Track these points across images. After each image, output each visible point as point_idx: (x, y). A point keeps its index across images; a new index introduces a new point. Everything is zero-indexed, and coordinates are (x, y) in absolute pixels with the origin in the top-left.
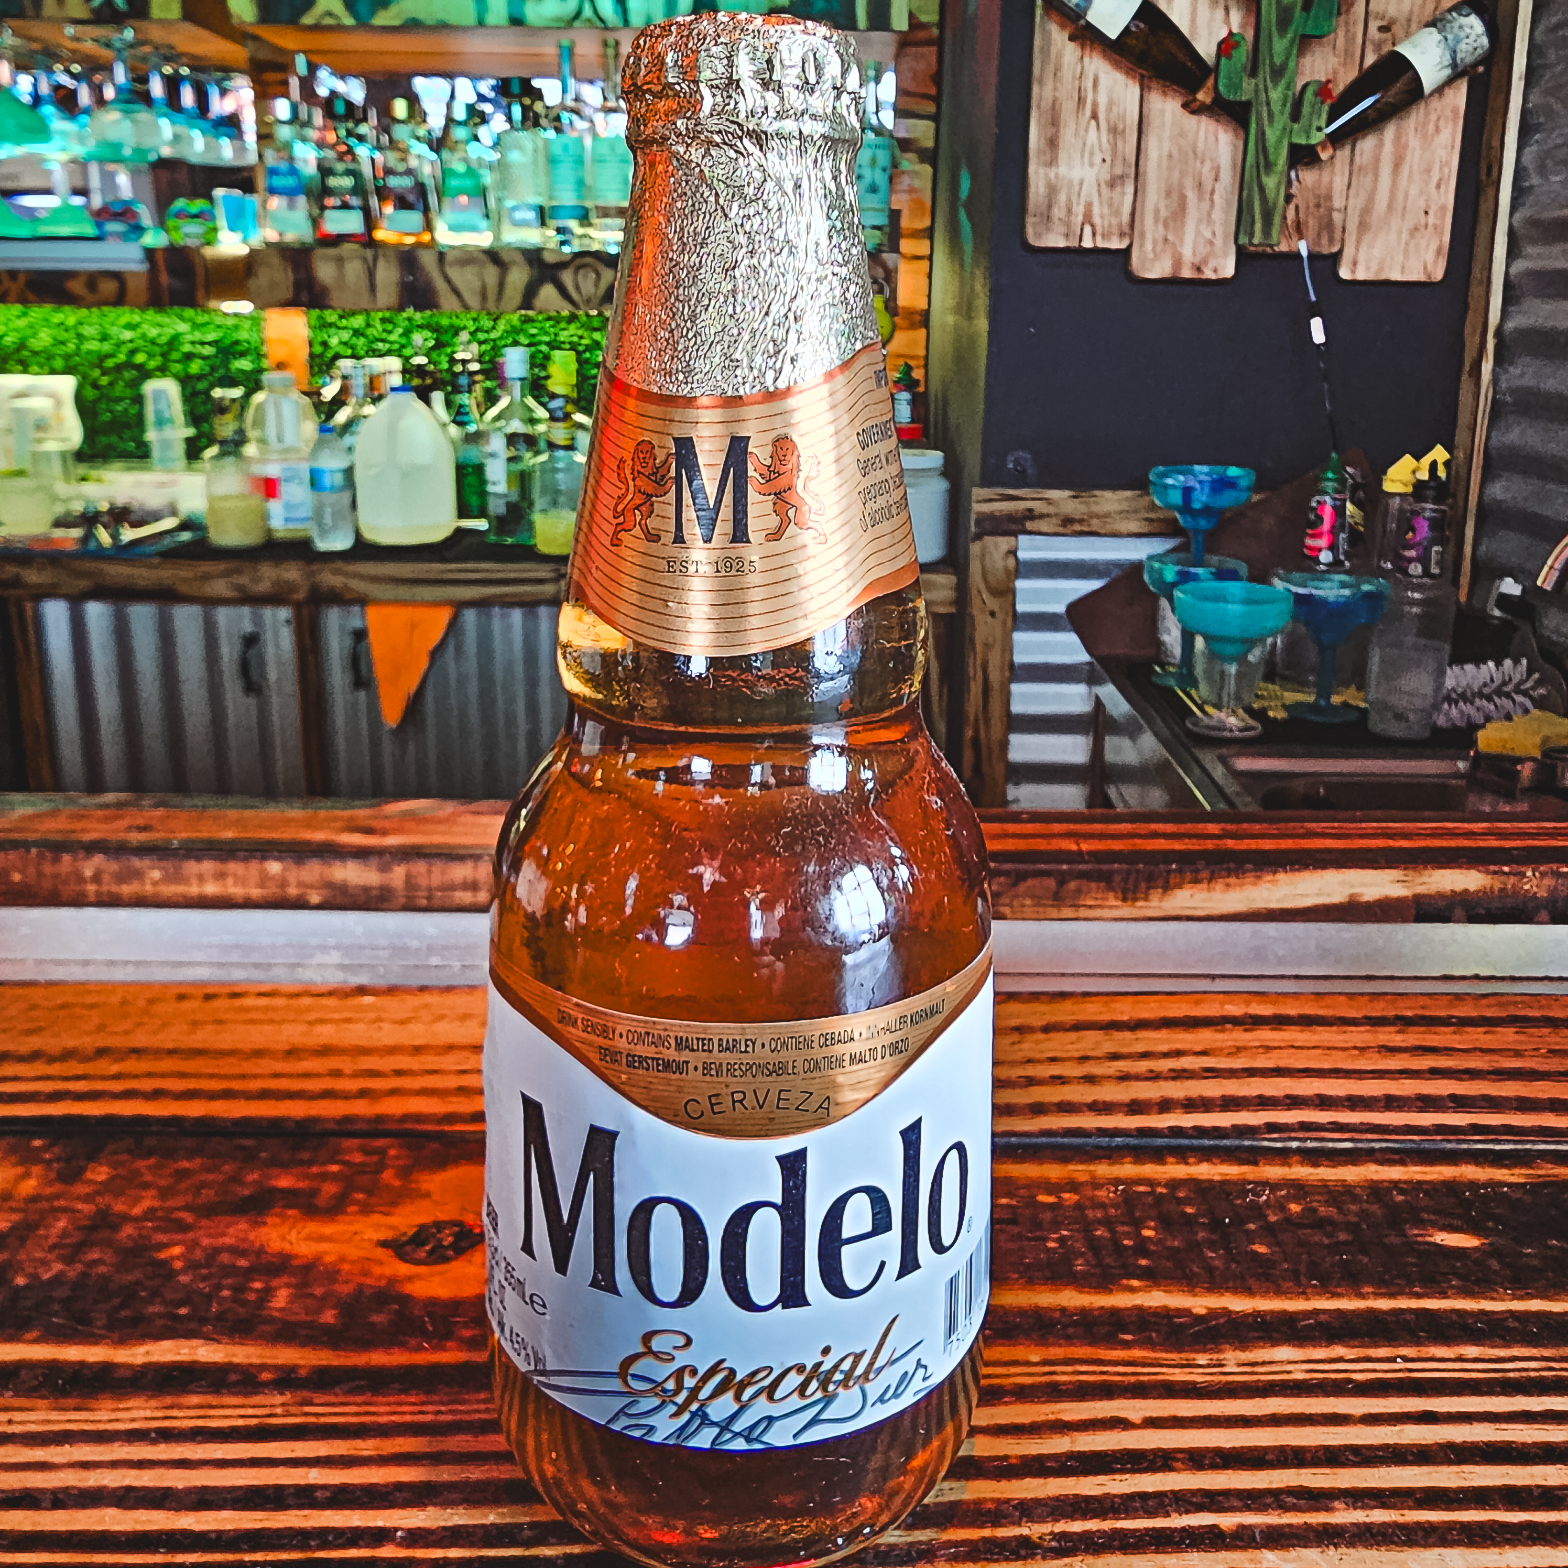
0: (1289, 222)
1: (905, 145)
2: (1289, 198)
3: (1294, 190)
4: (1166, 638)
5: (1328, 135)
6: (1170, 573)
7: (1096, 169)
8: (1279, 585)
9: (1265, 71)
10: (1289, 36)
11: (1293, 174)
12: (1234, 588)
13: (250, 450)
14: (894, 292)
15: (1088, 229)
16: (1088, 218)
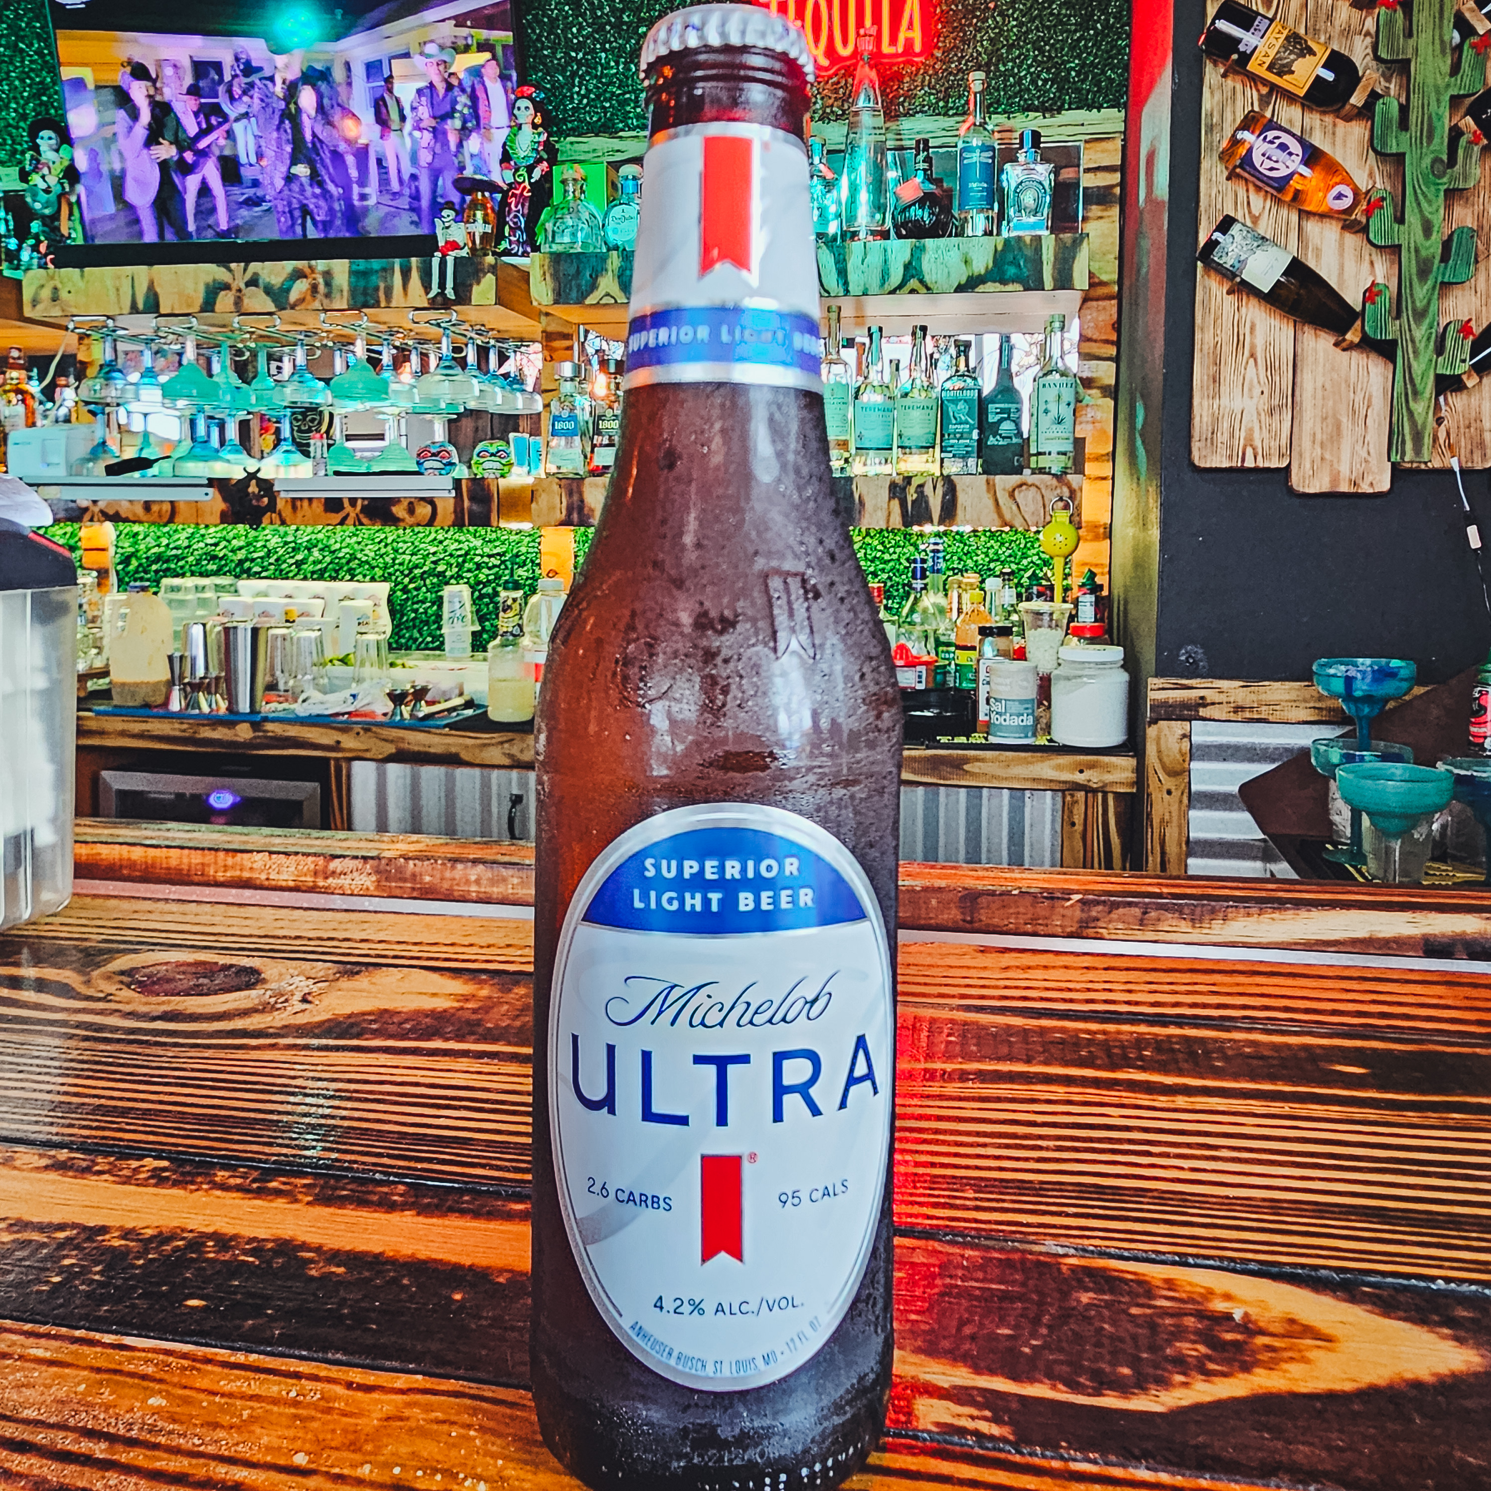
0: (1442, 441)
1: (1088, 383)
2: (1439, 421)
3: (1443, 414)
4: (1336, 818)
5: (1473, 366)
6: (1335, 756)
7: (1255, 400)
8: (1441, 767)
9: (1408, 314)
10: (1430, 283)
11: (1441, 399)
12: (1397, 769)
13: (526, 641)
14: (1078, 508)
15: (1249, 451)
16: (1249, 442)
